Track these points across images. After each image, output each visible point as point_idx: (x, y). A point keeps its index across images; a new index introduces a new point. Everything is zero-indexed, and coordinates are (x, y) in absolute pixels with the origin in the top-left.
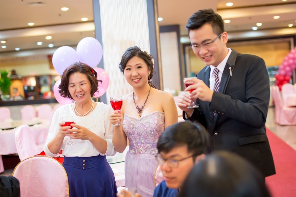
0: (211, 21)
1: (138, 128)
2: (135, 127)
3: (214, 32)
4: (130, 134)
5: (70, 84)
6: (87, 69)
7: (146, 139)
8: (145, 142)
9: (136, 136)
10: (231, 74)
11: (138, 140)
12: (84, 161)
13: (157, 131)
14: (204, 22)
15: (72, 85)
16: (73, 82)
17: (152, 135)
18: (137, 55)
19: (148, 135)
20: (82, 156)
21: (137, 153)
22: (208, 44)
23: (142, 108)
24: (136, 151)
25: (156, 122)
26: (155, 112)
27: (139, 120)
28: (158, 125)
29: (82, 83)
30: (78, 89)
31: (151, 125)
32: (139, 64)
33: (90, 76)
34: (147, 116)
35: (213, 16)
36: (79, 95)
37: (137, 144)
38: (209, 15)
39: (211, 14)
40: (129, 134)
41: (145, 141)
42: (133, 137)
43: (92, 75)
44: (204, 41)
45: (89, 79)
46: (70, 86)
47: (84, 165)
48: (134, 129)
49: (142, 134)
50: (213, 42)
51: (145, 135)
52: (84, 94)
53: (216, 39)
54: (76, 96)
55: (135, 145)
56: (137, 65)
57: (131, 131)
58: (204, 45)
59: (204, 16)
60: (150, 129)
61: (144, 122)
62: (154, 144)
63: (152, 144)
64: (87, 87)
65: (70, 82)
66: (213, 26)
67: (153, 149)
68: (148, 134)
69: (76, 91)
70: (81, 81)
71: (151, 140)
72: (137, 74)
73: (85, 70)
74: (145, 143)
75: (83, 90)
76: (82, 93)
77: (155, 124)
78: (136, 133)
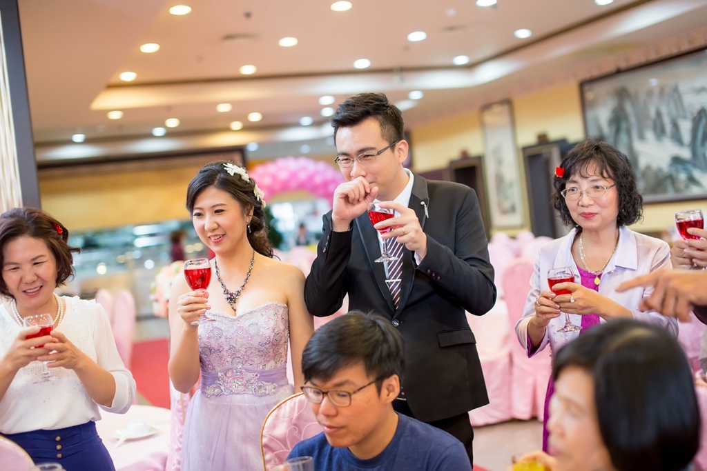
0: (380, 114)
1: (233, 336)
2: (224, 334)
3: (383, 136)
4: (210, 351)
5: (7, 264)
6: (46, 227)
7: (246, 361)
8: (243, 368)
9: (225, 355)
10: (427, 213)
11: (228, 365)
12: (58, 438)
13: (273, 345)
14: (365, 115)
15: (13, 266)
16: (14, 260)
17: (261, 353)
18: (216, 182)
19: (251, 353)
20: (53, 426)
21: (225, 393)
22: (368, 156)
23: (237, 295)
24: (222, 388)
25: (272, 324)
26: (269, 303)
27: (234, 320)
28: (276, 331)
29: (37, 261)
30: (29, 277)
31: (262, 330)
32: (217, 205)
33: (55, 242)
34: (251, 312)
35: (384, 105)
36: (30, 289)
37: (225, 374)
38: (377, 103)
39: (381, 101)
40: (208, 350)
41: (245, 366)
42: (217, 358)
43: (57, 239)
44: (362, 151)
45: (53, 249)
46: (6, 268)
47: (59, 447)
48: (223, 339)
49: (239, 351)
50: (379, 153)
51: (246, 352)
52: (41, 287)
53: (385, 149)
54: (25, 291)
55: (220, 374)
56: (214, 206)
57: (214, 344)
58: (360, 158)
59: (367, 103)
60: (259, 340)
61: (245, 324)
62: (263, 372)
63: (259, 372)
64: (48, 268)
65: (6, 261)
66: (381, 125)
67: (260, 384)
68: (253, 351)
69: (24, 281)
70: (34, 257)
71: (258, 364)
72: (216, 226)
73: (41, 228)
74: (243, 370)
75: (38, 277)
76: (38, 284)
77: (271, 330)
78: (227, 348)
